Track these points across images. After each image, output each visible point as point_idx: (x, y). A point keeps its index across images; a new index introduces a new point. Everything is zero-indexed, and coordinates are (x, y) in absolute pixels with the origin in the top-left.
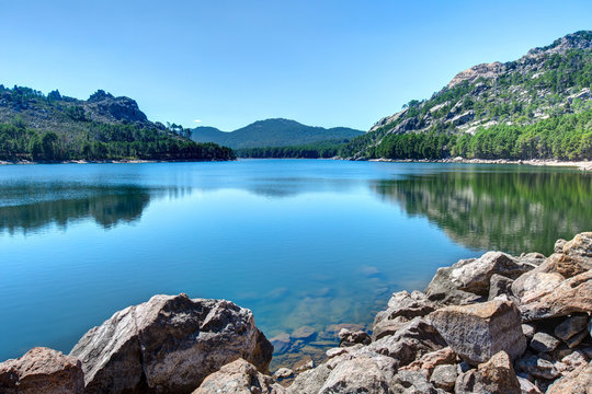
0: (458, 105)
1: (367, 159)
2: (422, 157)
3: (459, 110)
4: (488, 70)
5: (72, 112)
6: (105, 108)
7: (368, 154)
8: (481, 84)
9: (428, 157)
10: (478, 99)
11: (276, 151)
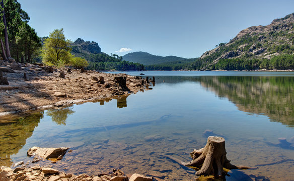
0: (254, 45)
1: (210, 70)
2: (244, 69)
3: (254, 48)
4: (257, 29)
5: (73, 48)
6: (85, 47)
7: (211, 68)
8: (261, 36)
9: (247, 68)
10: (262, 42)
11: (150, 67)
